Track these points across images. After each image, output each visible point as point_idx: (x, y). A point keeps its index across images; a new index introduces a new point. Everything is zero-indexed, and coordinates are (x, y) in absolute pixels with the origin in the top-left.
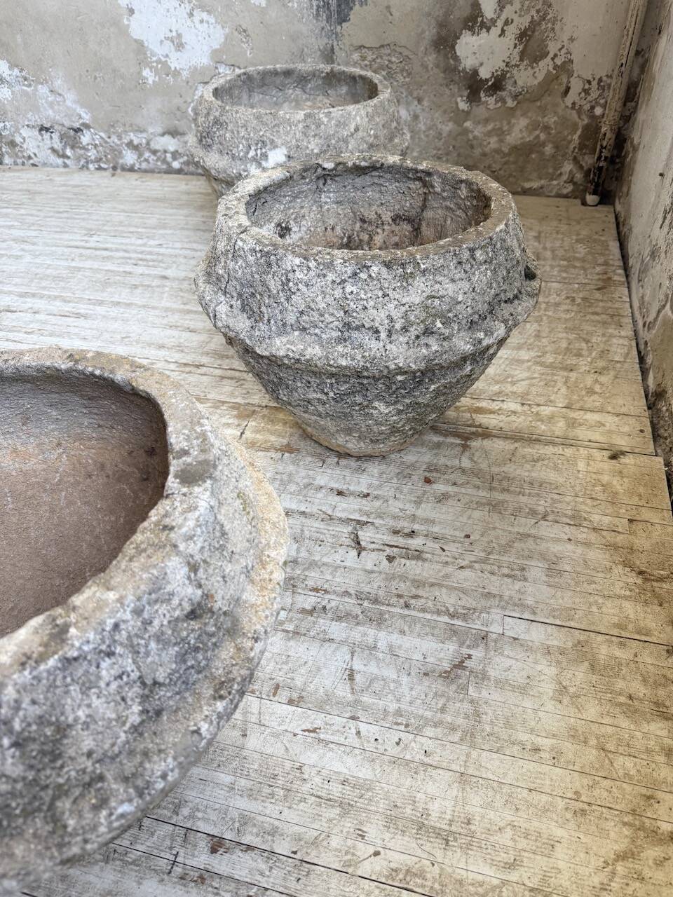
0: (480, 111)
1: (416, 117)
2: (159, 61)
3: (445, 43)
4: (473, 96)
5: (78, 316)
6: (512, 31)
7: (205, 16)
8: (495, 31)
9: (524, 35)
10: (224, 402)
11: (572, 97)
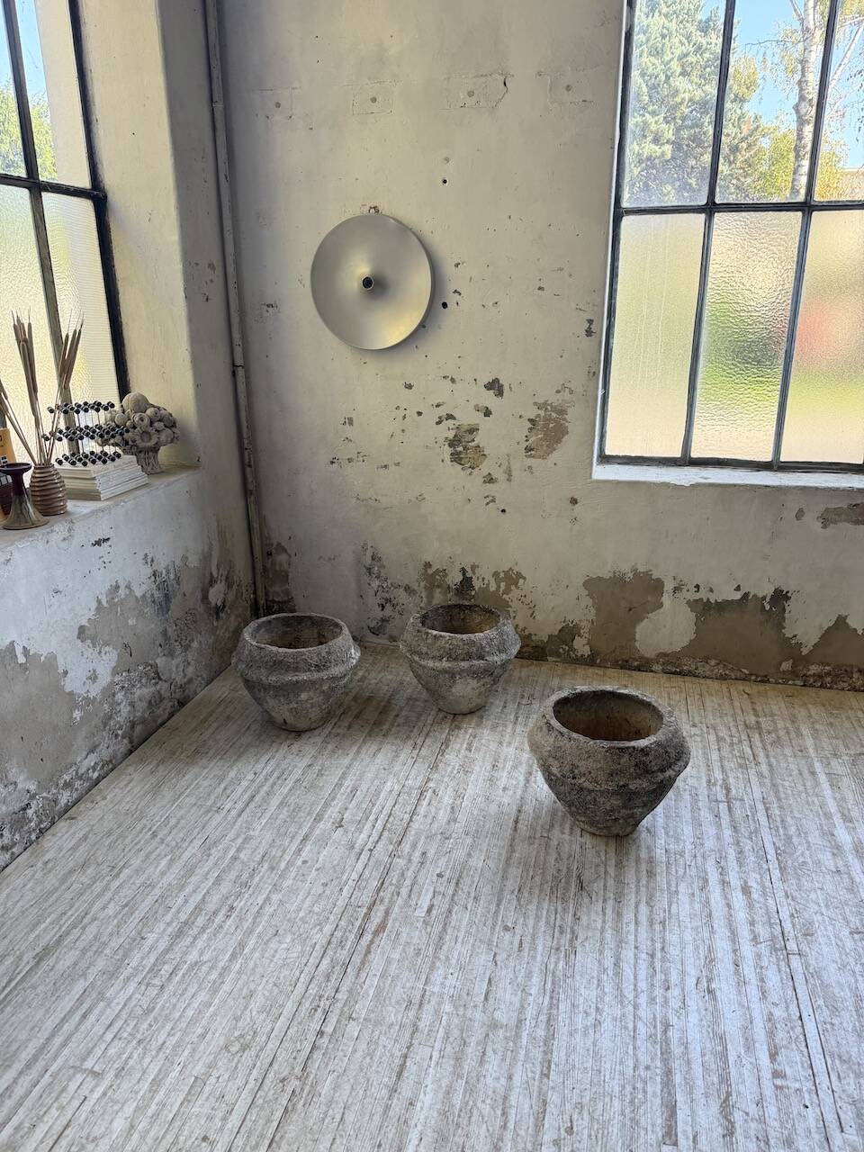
0: (221, 623)
1: (200, 642)
2: (84, 698)
3: (205, 598)
4: (218, 618)
5: (355, 790)
6: (224, 578)
7: (107, 649)
8: (219, 582)
9: (227, 578)
10: (448, 733)
11: (244, 595)
